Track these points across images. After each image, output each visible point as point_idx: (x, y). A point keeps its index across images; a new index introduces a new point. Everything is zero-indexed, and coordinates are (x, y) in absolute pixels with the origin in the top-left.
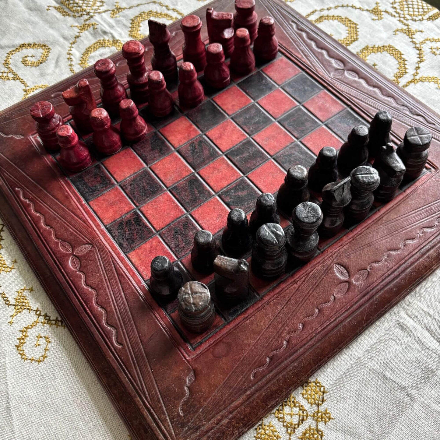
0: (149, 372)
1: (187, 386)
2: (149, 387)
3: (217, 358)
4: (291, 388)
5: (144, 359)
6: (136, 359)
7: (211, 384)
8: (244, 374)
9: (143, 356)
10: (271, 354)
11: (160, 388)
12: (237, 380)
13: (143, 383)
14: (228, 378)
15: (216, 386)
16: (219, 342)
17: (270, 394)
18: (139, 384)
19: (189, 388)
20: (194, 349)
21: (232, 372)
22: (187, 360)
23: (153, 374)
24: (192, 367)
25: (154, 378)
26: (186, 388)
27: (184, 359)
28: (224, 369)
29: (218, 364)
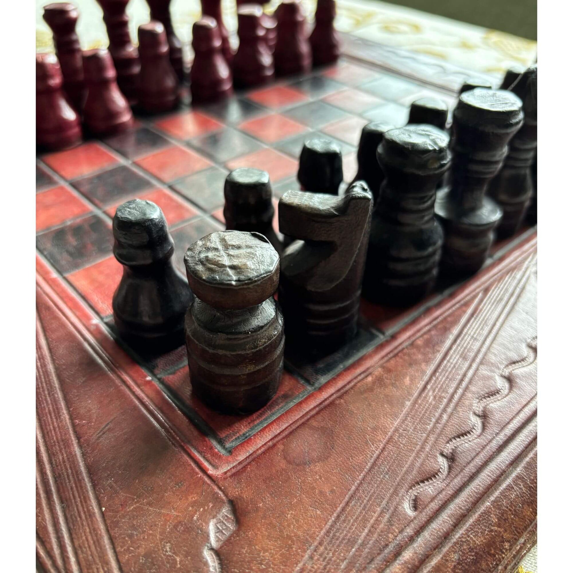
0: (90, 515)
1: (212, 549)
2: (87, 560)
3: (298, 465)
4: (522, 540)
5: (79, 481)
6: (56, 482)
7: (289, 537)
8: (384, 502)
9: (77, 473)
10: (448, 449)
11: (124, 558)
12: (365, 520)
13: (69, 549)
14: (338, 517)
15: (305, 543)
16: (298, 427)
17: (471, 557)
18: (56, 551)
19: (217, 553)
20: (230, 452)
21: (346, 499)
22: (210, 477)
23: (105, 521)
24: (226, 495)
25: (108, 531)
26: (209, 557)
27: (200, 474)
28: (321, 492)
29: (304, 481)
